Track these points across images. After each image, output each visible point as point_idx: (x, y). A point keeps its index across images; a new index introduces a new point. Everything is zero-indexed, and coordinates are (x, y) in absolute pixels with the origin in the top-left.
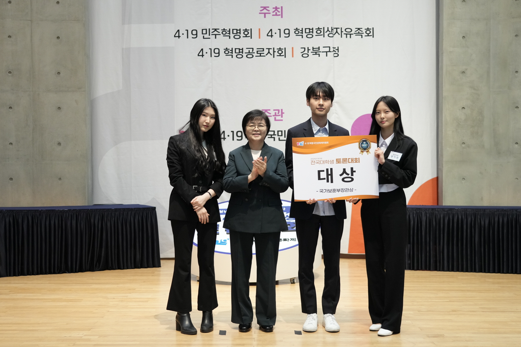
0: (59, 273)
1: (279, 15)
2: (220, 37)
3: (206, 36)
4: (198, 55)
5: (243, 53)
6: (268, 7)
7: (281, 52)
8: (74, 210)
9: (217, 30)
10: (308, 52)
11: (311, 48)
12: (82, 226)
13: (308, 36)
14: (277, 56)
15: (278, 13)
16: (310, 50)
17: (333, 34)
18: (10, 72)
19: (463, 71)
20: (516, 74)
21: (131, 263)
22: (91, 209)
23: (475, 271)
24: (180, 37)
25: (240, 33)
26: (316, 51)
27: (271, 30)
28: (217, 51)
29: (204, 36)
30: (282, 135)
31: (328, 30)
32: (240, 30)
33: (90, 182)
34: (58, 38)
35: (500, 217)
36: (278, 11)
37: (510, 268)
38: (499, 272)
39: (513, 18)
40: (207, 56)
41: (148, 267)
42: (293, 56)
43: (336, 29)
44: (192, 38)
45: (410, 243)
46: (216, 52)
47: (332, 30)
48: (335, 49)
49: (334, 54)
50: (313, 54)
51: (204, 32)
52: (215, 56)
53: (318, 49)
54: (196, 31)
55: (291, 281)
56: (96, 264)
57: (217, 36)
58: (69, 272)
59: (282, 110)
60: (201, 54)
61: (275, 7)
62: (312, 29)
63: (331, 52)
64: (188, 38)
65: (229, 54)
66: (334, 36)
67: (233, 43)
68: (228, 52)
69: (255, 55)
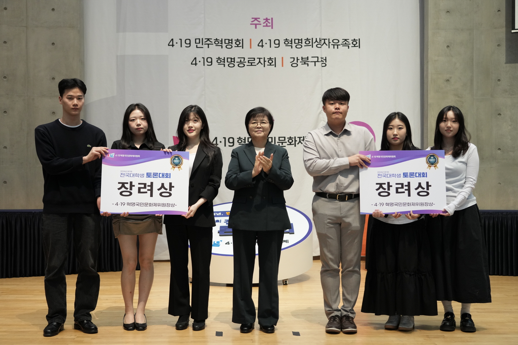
1: (270, 26)
2: (213, 47)
3: (199, 45)
4: (192, 64)
5: (234, 62)
6: (259, 18)
7: (272, 62)
9: (210, 40)
10: (297, 62)
11: (300, 58)
13: (298, 46)
14: (268, 65)
15: (268, 24)
16: (299, 60)
17: (321, 45)
18: (5, 77)
19: (447, 79)
20: (499, 82)
24: (174, 45)
25: (232, 43)
26: (305, 61)
27: (262, 40)
28: (209, 60)
29: (197, 46)
31: (316, 41)
32: (232, 40)
34: (53, 44)
36: (269, 22)
39: (496, 28)
40: (201, 64)
42: (283, 66)
43: (323, 40)
44: (186, 47)
47: (320, 40)
48: (323, 59)
49: (322, 64)
50: (302, 64)
51: (198, 41)
52: (208, 65)
53: (307, 59)
54: (190, 40)
57: (210, 45)
60: (194, 62)
61: (265, 18)
62: (302, 40)
63: (319, 62)
64: (181, 46)
65: (222, 63)
66: (322, 46)
67: (225, 53)
68: (220, 61)
69: (246, 64)
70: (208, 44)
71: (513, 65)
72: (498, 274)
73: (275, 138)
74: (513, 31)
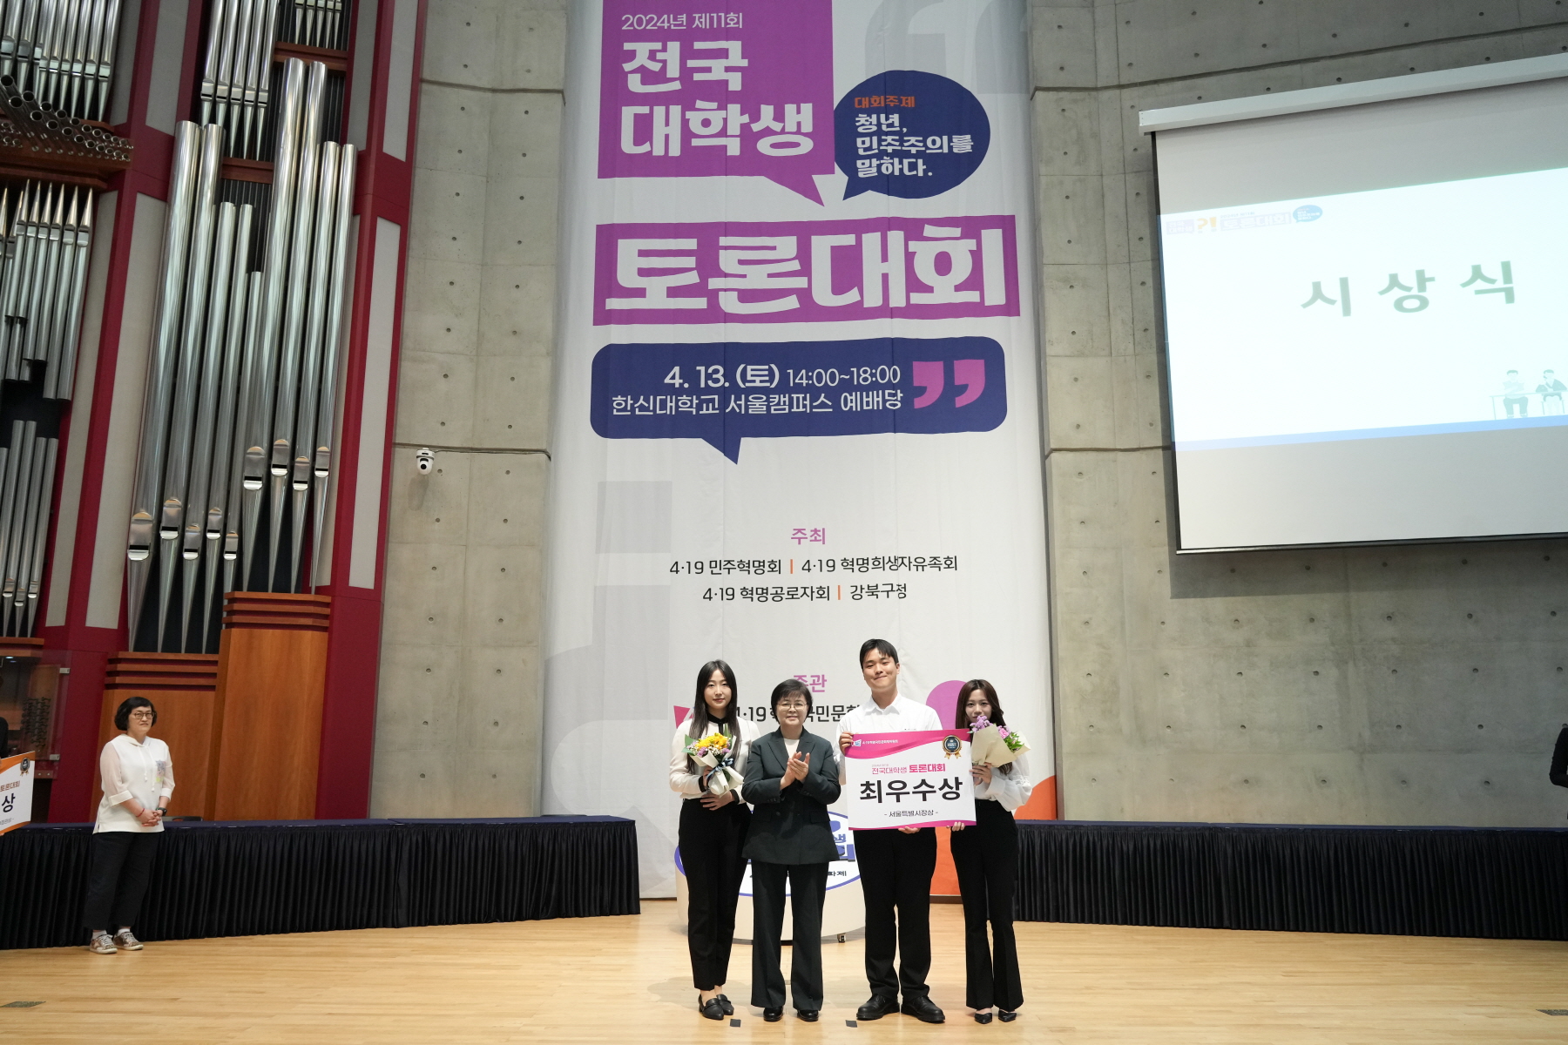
0: (486, 922)
1: (820, 541)
2: (736, 572)
3: (715, 571)
4: (704, 598)
5: (767, 595)
6: (804, 529)
7: (823, 593)
8: (513, 824)
9: (731, 563)
10: (861, 593)
11: (865, 587)
12: (524, 849)
13: (862, 569)
14: (817, 598)
15: (818, 538)
16: (864, 589)
17: (896, 566)
18: (431, 619)
19: (1086, 621)
20: (1163, 626)
21: (595, 907)
22: (539, 824)
23: (1117, 923)
24: (679, 572)
25: (764, 566)
26: (873, 591)
27: (808, 561)
28: (730, 592)
29: (712, 571)
30: (823, 713)
31: (890, 561)
32: (764, 562)
33: (538, 780)
34: (503, 570)
35: (1150, 839)
36: (818, 535)
37: (1169, 918)
38: (1153, 924)
39: (1154, 547)
40: (716, 599)
41: (621, 913)
42: (839, 599)
43: (901, 559)
44: (696, 573)
45: (1017, 879)
46: (728, 593)
47: (896, 560)
48: (900, 588)
49: (899, 594)
50: (869, 596)
51: (713, 565)
52: (727, 599)
53: (876, 588)
54: (702, 563)
55: (838, 938)
56: (543, 909)
57: (731, 570)
58: (502, 921)
59: (823, 676)
60: (708, 595)
61: (814, 530)
62: (868, 559)
63: (895, 591)
64: (690, 573)
65: (748, 596)
66: (899, 568)
67: (753, 581)
68: (746, 592)
69: (785, 597)
70: (729, 569)
71: (1182, 600)
72: (1172, 925)
73: (828, 707)
74: (1178, 552)
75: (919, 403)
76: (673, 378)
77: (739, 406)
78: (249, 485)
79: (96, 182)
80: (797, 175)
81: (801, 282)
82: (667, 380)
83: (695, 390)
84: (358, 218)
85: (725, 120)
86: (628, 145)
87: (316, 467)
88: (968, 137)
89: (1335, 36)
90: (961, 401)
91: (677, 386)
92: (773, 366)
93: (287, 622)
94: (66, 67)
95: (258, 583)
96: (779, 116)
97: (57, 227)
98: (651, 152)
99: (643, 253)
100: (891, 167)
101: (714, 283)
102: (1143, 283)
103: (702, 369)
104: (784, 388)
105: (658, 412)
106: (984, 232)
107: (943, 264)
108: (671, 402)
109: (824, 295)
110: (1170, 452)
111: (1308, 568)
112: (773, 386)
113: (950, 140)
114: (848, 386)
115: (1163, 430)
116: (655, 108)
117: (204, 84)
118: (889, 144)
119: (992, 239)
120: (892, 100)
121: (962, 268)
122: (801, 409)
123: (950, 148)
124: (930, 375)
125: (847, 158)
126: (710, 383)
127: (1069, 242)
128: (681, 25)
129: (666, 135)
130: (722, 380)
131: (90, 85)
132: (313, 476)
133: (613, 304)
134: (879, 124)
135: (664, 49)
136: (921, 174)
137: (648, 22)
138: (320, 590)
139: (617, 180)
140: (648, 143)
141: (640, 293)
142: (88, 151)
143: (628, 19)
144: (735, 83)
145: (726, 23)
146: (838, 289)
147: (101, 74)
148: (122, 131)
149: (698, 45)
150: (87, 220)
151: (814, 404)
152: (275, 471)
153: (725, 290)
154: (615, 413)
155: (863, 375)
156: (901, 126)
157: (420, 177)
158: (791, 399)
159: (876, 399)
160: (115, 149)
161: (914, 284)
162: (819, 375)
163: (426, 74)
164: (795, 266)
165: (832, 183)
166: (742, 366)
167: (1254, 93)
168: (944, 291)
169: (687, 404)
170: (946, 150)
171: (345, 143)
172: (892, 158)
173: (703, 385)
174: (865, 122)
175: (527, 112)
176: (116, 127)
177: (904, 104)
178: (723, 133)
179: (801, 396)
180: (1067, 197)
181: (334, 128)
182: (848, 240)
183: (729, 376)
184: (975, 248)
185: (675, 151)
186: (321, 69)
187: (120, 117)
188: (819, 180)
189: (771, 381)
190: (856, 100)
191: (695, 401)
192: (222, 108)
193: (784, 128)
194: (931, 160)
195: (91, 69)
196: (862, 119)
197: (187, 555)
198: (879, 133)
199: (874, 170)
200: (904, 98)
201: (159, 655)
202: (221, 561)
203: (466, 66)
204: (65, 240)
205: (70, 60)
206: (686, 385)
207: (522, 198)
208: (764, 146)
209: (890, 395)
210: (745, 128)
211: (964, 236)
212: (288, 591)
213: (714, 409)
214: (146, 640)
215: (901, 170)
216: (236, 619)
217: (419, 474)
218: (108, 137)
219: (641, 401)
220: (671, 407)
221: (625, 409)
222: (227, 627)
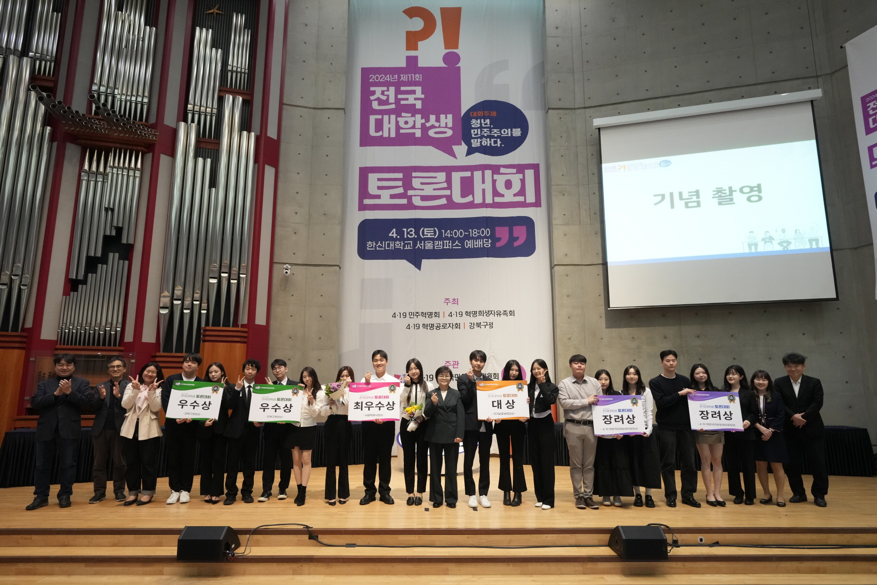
0: (317, 467)
2: (420, 317)
3: (411, 316)
5: (434, 327)
6: (449, 299)
7: (457, 326)
9: (418, 313)
10: (474, 326)
11: (475, 323)
13: (474, 316)
14: (455, 328)
15: (455, 303)
17: (489, 314)
18: (290, 338)
20: (602, 340)
24: (396, 317)
25: (432, 315)
26: (479, 325)
27: (451, 312)
28: (418, 326)
31: (486, 312)
32: (432, 313)
36: (455, 301)
39: (598, 306)
40: (412, 329)
42: (464, 328)
43: (491, 312)
44: (403, 318)
46: (417, 326)
47: (488, 312)
48: (490, 324)
49: (490, 327)
50: (477, 327)
51: (410, 314)
52: (417, 329)
54: (406, 313)
57: (418, 316)
59: (458, 362)
60: (408, 327)
61: (453, 299)
62: (476, 311)
63: (488, 325)
64: (400, 317)
66: (490, 316)
67: (428, 321)
68: (425, 326)
69: (441, 327)
71: (610, 329)
74: (609, 309)
75: (498, 245)
76: (393, 234)
77: (421, 246)
78: (212, 281)
79: (143, 149)
80: (445, 145)
81: (448, 192)
82: (390, 235)
83: (402, 239)
84: (257, 165)
85: (415, 121)
86: (372, 132)
87: (241, 273)
88: (519, 129)
89: (677, 86)
90: (516, 244)
91: (394, 237)
92: (436, 228)
93: (228, 339)
94: (128, 98)
95: (216, 323)
96: (438, 120)
97: (126, 168)
98: (382, 135)
99: (379, 180)
100: (486, 142)
101: (410, 193)
102: (594, 193)
103: (405, 230)
104: (440, 238)
105: (386, 248)
106: (526, 171)
107: (508, 185)
108: (392, 244)
109: (457, 198)
110: (605, 266)
111: (664, 316)
112: (436, 237)
113: (511, 131)
114: (468, 237)
115: (602, 257)
116: (384, 116)
117: (189, 106)
118: (485, 132)
119: (530, 174)
120: (487, 113)
121: (516, 187)
122: (448, 247)
123: (512, 134)
124: (503, 233)
125: (467, 139)
126: (409, 236)
127: (563, 175)
128: (395, 79)
129: (389, 128)
130: (414, 234)
131: (139, 106)
132: (239, 277)
133: (367, 202)
134: (481, 124)
135: (388, 90)
136: (499, 145)
137: (381, 78)
138: (243, 326)
139: (368, 147)
140: (381, 132)
141: (378, 197)
142: (139, 135)
143: (372, 77)
144: (419, 105)
145: (415, 79)
146: (463, 195)
147: (144, 101)
148: (153, 126)
149: (403, 88)
150: (139, 166)
151: (454, 245)
152: (223, 275)
153: (415, 196)
154: (368, 249)
155: (474, 233)
156: (490, 125)
157: (283, 146)
158: (443, 243)
159: (480, 243)
160: (151, 134)
161: (496, 193)
162: (455, 232)
163: (285, 101)
164: (445, 185)
165: (461, 149)
166: (422, 228)
167: (642, 111)
168: (509, 196)
169: (399, 245)
170: (510, 135)
171: (251, 132)
172: (486, 139)
173: (405, 237)
174: (475, 123)
175: (329, 118)
176: (151, 124)
177: (492, 115)
178: (414, 127)
179: (448, 241)
180: (562, 156)
181: (246, 125)
182: (468, 174)
183: (417, 233)
184: (522, 178)
185: (393, 135)
186: (240, 99)
187: (153, 120)
188: (455, 148)
189: (435, 235)
190: (471, 113)
191: (402, 244)
192: (196, 117)
193: (440, 125)
194: (504, 139)
195: (139, 99)
196: (474, 121)
197: (185, 311)
198: (481, 127)
199: (479, 144)
200: (491, 112)
201: (174, 354)
202: (200, 314)
203: (302, 98)
204: (129, 174)
205: (130, 95)
206: (398, 237)
207: (327, 156)
208: (431, 133)
209: (486, 241)
210: (423, 125)
211: (517, 173)
212: (229, 326)
213: (410, 247)
214: (168, 347)
215: (490, 144)
216: (207, 338)
217: (284, 276)
218: (148, 129)
219: (379, 244)
220: (392, 246)
221: (372, 247)
222: (203, 342)
